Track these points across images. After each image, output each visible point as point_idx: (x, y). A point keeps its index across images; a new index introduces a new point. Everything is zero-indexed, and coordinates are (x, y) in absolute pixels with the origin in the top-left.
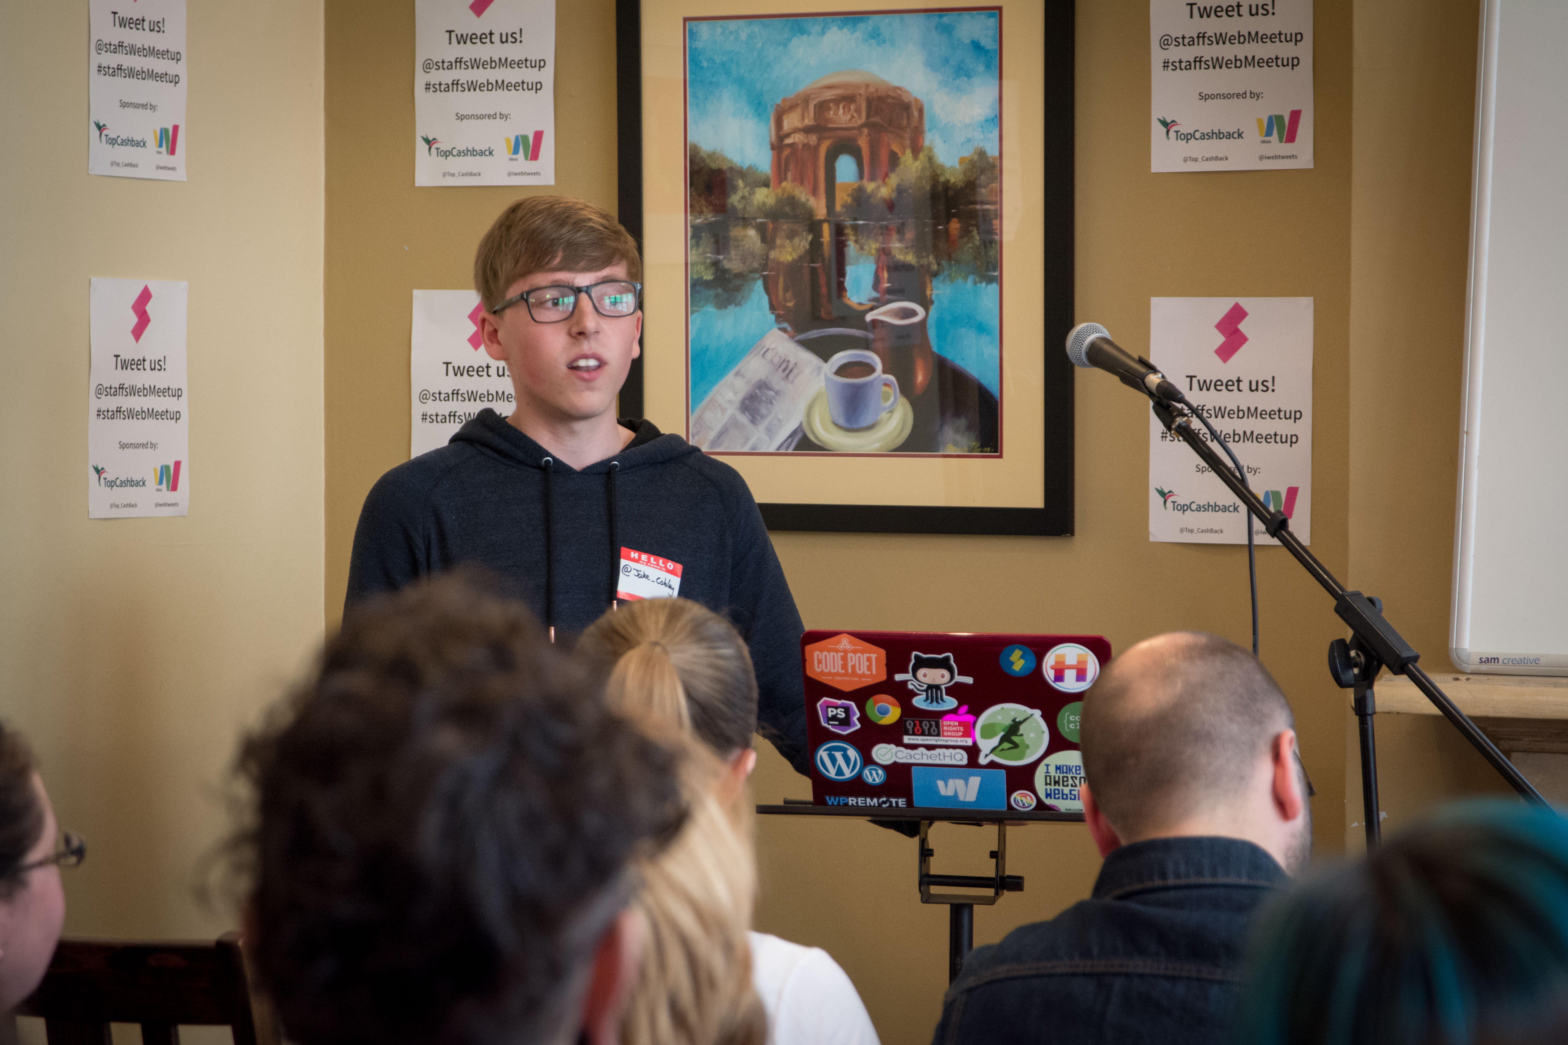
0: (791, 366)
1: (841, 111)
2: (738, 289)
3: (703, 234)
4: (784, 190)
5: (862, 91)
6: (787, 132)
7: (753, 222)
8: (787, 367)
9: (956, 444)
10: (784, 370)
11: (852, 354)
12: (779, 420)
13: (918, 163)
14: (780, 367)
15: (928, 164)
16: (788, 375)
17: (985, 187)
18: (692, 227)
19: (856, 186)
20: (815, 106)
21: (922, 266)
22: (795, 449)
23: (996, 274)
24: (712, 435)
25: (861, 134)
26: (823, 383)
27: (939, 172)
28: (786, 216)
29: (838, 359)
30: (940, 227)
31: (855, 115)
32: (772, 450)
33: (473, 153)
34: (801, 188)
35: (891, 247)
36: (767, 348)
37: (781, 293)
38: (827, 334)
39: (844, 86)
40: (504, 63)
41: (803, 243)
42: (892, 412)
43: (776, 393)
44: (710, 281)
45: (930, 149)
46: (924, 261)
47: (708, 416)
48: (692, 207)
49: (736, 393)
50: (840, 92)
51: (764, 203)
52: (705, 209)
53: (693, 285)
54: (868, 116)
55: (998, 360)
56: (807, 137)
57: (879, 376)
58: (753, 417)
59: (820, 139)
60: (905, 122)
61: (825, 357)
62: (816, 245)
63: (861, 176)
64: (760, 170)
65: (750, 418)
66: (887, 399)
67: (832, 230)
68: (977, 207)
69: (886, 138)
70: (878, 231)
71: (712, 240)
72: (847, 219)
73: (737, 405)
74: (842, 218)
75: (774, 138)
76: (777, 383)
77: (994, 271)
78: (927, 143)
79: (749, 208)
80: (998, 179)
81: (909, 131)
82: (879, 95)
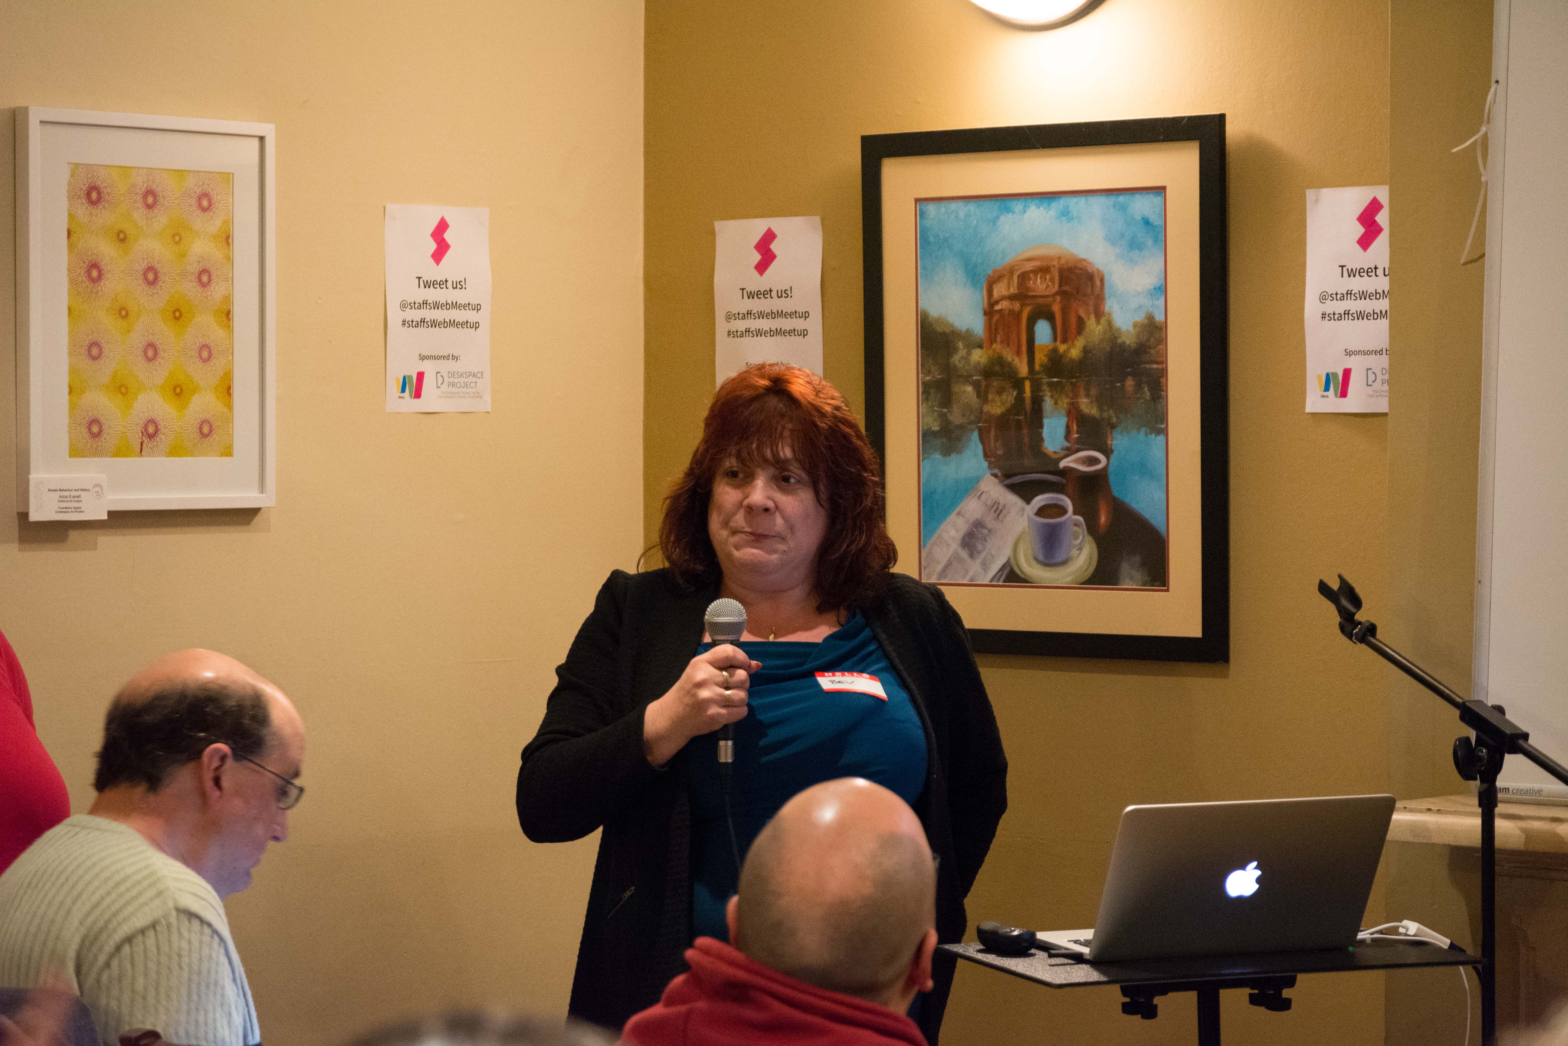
0: (1000, 508)
1: (1039, 280)
2: (959, 439)
3: (932, 391)
4: (994, 350)
5: (1055, 263)
6: (996, 300)
7: (970, 380)
8: (998, 508)
9: (1131, 578)
10: (996, 511)
11: (1049, 498)
12: (992, 556)
13: (1100, 327)
14: (992, 508)
15: (1108, 328)
16: (998, 516)
17: (1154, 348)
18: (923, 383)
19: (1051, 347)
20: (1018, 276)
21: (1103, 419)
23: (1163, 426)
24: (938, 568)
25: (1055, 301)
26: (1026, 523)
27: (1117, 335)
28: (996, 374)
29: (1038, 501)
30: (1118, 384)
31: (1050, 284)
32: (986, 582)
34: (1008, 349)
35: (1079, 402)
36: (981, 491)
37: (992, 444)
38: (1028, 479)
39: (1042, 258)
41: (1009, 397)
42: (1080, 549)
43: (990, 531)
44: (938, 432)
45: (1110, 314)
46: (1105, 415)
47: (937, 550)
48: (923, 366)
49: (957, 531)
50: (1037, 264)
51: (979, 363)
52: (932, 367)
53: (924, 435)
54: (1060, 286)
55: (1165, 504)
56: (1012, 304)
57: (1071, 517)
58: (971, 552)
60: (1089, 291)
61: (1028, 499)
62: (1020, 399)
63: (1055, 339)
64: (975, 333)
65: (969, 553)
66: (1076, 538)
67: (1032, 386)
68: (1148, 366)
69: (1075, 305)
70: (1068, 388)
71: (939, 395)
72: (1044, 377)
73: (958, 542)
74: (1040, 376)
75: (986, 305)
76: (990, 522)
77: (1162, 424)
78: (1107, 309)
79: (966, 367)
80: (1163, 341)
81: (1093, 298)
82: (1069, 265)
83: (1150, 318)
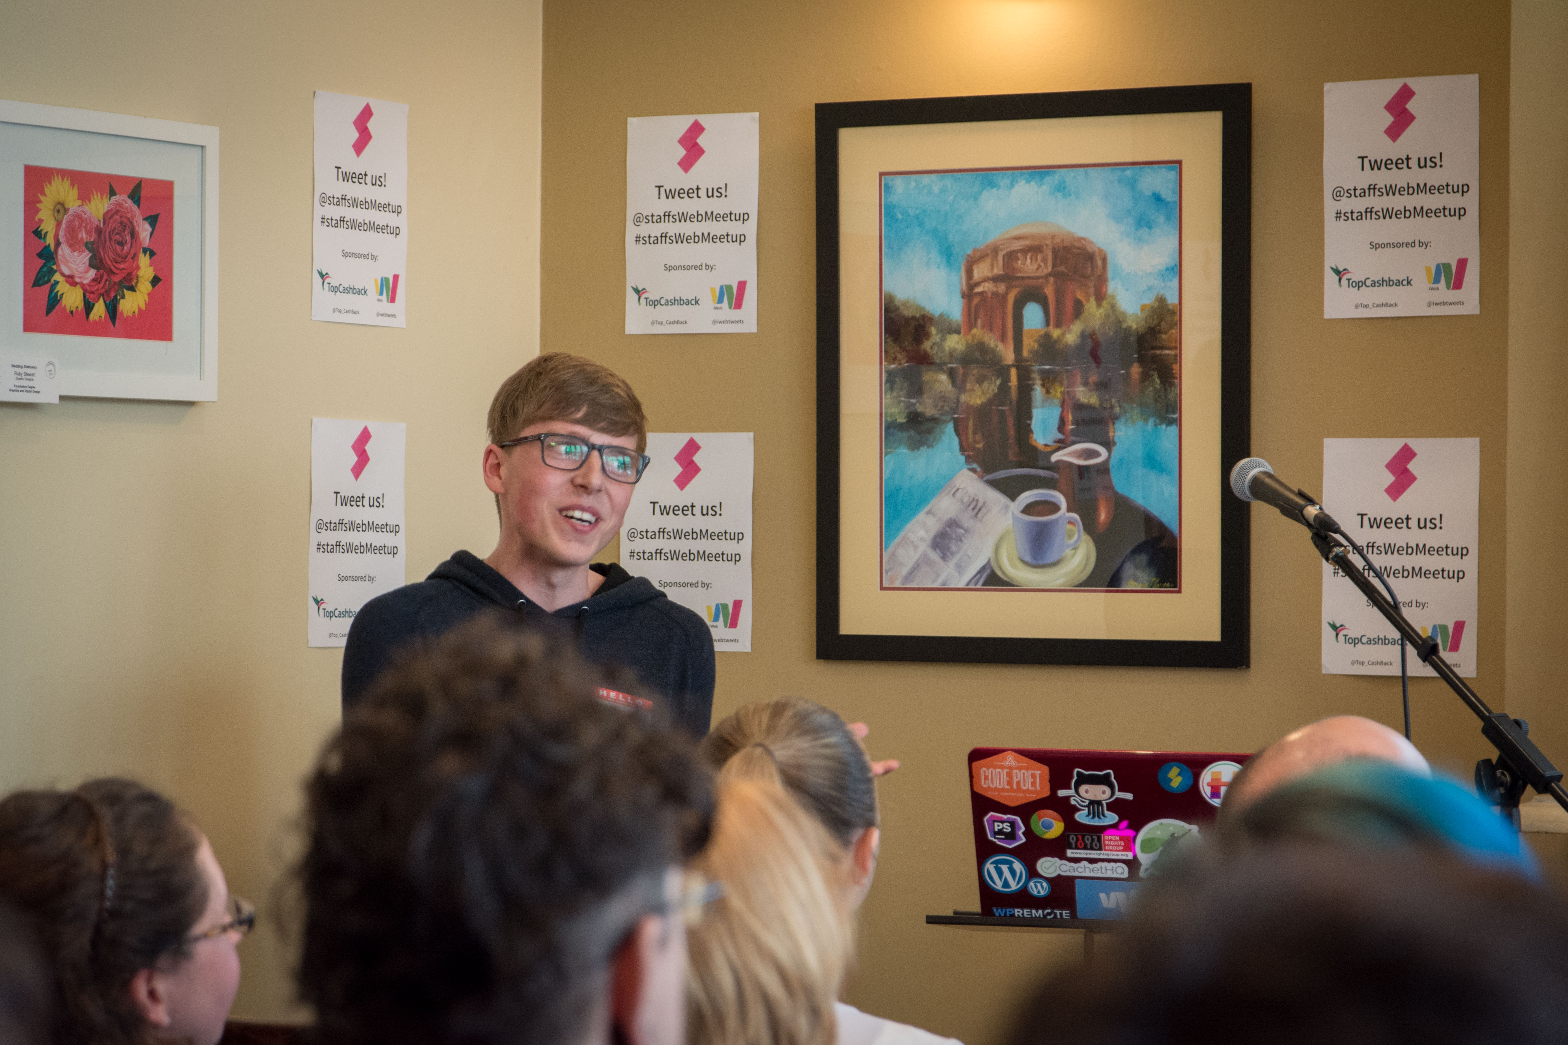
0: (980, 505)
1: (1029, 261)
2: (930, 431)
3: (897, 379)
4: (974, 336)
5: (1048, 242)
6: (977, 281)
7: (945, 367)
8: (976, 505)
9: (1136, 579)
10: (973, 509)
11: (1038, 494)
12: (969, 557)
13: (1101, 310)
14: (969, 505)
15: (1111, 312)
16: (977, 514)
17: (1165, 333)
18: (887, 372)
19: (1042, 332)
20: (1004, 256)
21: (1104, 409)
22: (983, 585)
23: (1176, 416)
24: (905, 571)
25: (1047, 282)
26: (1010, 522)
27: (1121, 319)
28: (976, 361)
29: (1025, 498)
30: (1124, 372)
31: (1042, 264)
32: (962, 585)
33: (680, 302)
34: (990, 335)
35: (1075, 391)
36: (957, 487)
37: (970, 436)
38: (1013, 474)
39: (1032, 237)
40: (710, 216)
41: (992, 387)
42: (1075, 548)
43: (966, 531)
44: (903, 424)
45: (1113, 297)
46: (1107, 404)
47: (901, 552)
48: (887, 355)
49: (927, 531)
50: (1028, 242)
51: (955, 349)
52: (899, 355)
53: (888, 428)
54: (1054, 265)
56: (996, 286)
57: (1064, 514)
58: (944, 554)
59: (1008, 288)
60: (1089, 271)
61: (1013, 497)
62: (1004, 388)
63: (1047, 324)
64: (951, 318)
65: (941, 555)
66: (1071, 537)
67: (1019, 375)
68: (1158, 352)
69: (1071, 287)
70: (1062, 376)
71: (906, 385)
72: (1034, 364)
73: (929, 542)
74: (1029, 363)
75: (964, 287)
76: (966, 520)
77: (1174, 413)
78: (1110, 291)
79: (940, 354)
80: (1178, 325)
81: (1092, 279)
82: (1065, 245)
83: (1161, 300)
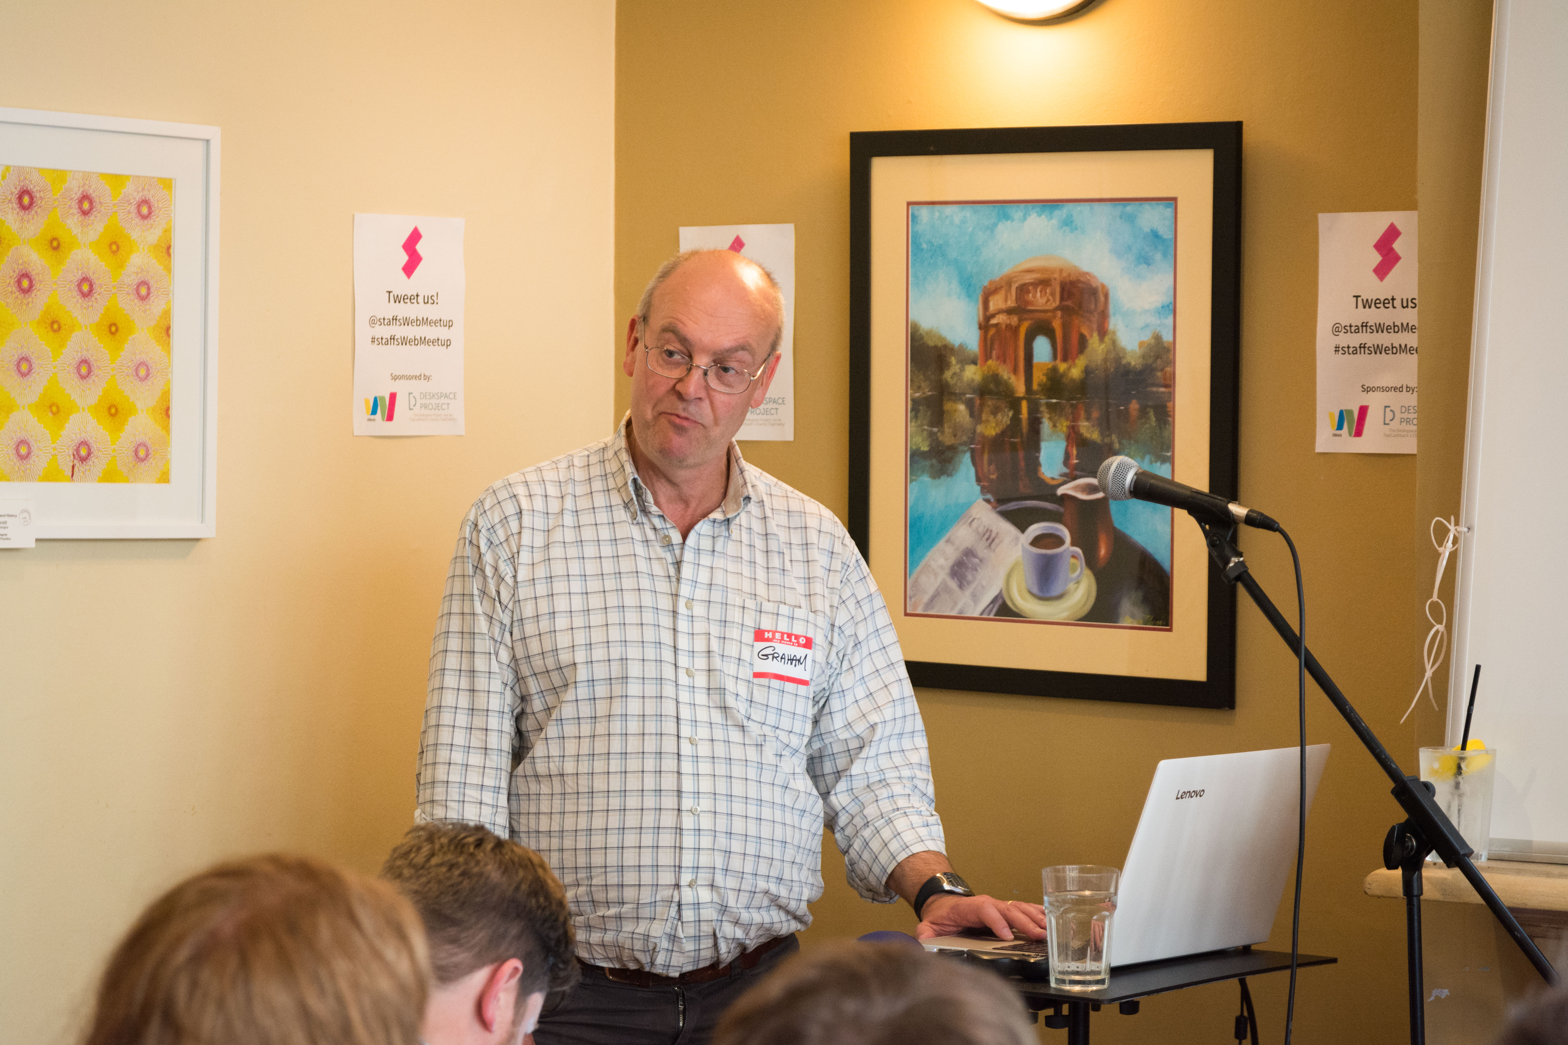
0: (993, 535)
1: (1039, 294)
2: (949, 461)
3: (921, 408)
4: (989, 367)
5: (1056, 275)
6: (992, 313)
7: (963, 398)
8: (990, 536)
9: (1133, 616)
10: (987, 539)
11: (1045, 527)
12: (983, 587)
13: (1103, 346)
14: (984, 535)
15: (1112, 347)
16: (990, 544)
17: (1161, 371)
18: (913, 400)
19: (1050, 366)
20: (1017, 288)
21: (1103, 443)
22: (995, 615)
23: (1169, 454)
24: (926, 598)
25: (1055, 317)
26: (1020, 553)
27: (1121, 355)
28: (990, 393)
29: (1034, 530)
30: (1122, 408)
31: (1051, 298)
32: (976, 614)
34: (1004, 367)
35: (1080, 425)
36: (973, 517)
37: (986, 467)
38: (1023, 506)
39: (1042, 270)
41: (1005, 418)
42: (1078, 583)
43: (981, 561)
44: (927, 452)
45: (1114, 333)
46: (1107, 439)
47: (923, 579)
48: (913, 382)
49: (947, 560)
50: (1037, 276)
51: (973, 380)
52: (923, 384)
53: (912, 456)
54: (1062, 300)
56: (1009, 318)
57: (1068, 548)
58: (961, 582)
59: (1021, 320)
60: (1093, 306)
61: (1023, 528)
62: (1016, 419)
63: (1055, 357)
64: (969, 348)
65: (958, 583)
66: (1074, 571)
67: (1029, 408)
68: (1155, 389)
69: (1077, 321)
70: (1068, 410)
71: (929, 413)
72: (1042, 397)
73: (947, 570)
74: (1037, 396)
75: (981, 319)
76: (981, 551)
77: (1168, 452)
78: (1111, 327)
79: (959, 384)
80: (1172, 362)
81: (1096, 315)
82: (1071, 279)
83: (1158, 338)
